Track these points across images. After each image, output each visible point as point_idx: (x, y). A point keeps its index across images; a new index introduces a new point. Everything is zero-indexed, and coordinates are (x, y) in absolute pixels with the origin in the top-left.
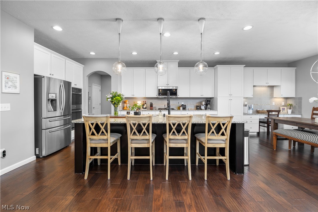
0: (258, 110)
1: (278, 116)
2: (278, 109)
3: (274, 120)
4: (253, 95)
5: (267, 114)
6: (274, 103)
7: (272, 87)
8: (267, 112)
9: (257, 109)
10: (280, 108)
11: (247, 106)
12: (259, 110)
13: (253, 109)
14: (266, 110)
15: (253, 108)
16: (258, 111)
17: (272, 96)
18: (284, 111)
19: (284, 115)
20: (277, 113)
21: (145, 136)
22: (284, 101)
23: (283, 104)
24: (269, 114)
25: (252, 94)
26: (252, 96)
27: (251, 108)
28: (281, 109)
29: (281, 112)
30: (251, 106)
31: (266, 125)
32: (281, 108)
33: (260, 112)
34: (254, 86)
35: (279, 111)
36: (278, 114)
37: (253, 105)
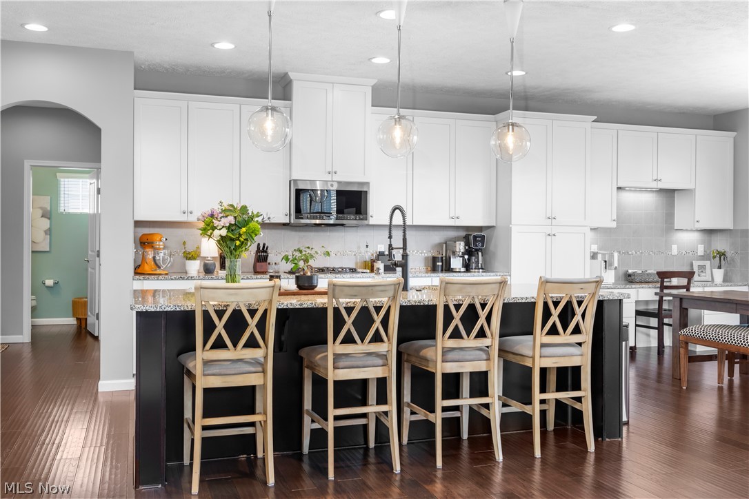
0: (630, 271)
1: (688, 290)
2: (686, 269)
3: (681, 299)
4: (618, 220)
5: (659, 285)
6: (676, 246)
7: (669, 194)
8: (657, 278)
9: (626, 269)
10: (692, 265)
11: (600, 256)
12: (634, 274)
13: (616, 268)
14: (653, 271)
15: (616, 264)
16: (630, 275)
17: (668, 224)
18: (702, 274)
19: (703, 286)
20: (684, 281)
21: (379, 343)
22: (703, 242)
23: (701, 250)
24: (662, 282)
25: (615, 218)
26: (614, 225)
27: (611, 264)
28: (696, 269)
29: (696, 277)
30: (612, 256)
31: (654, 322)
32: (696, 264)
33: (638, 279)
34: (619, 188)
35: (689, 275)
36: (689, 283)
37: (616, 255)
